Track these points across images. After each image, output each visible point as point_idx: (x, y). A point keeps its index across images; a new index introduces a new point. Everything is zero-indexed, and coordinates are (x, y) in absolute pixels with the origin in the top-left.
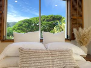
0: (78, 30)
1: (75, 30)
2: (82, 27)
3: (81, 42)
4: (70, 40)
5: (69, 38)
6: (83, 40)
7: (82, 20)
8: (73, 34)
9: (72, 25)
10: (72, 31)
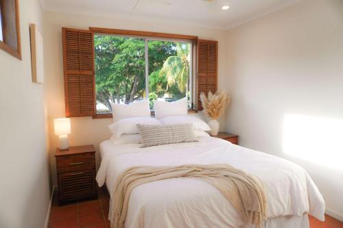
0: (207, 95)
1: (202, 96)
2: (214, 91)
3: (210, 114)
4: (196, 112)
5: (194, 108)
6: (212, 110)
7: (215, 77)
8: (200, 102)
9: (199, 87)
10: (199, 97)
